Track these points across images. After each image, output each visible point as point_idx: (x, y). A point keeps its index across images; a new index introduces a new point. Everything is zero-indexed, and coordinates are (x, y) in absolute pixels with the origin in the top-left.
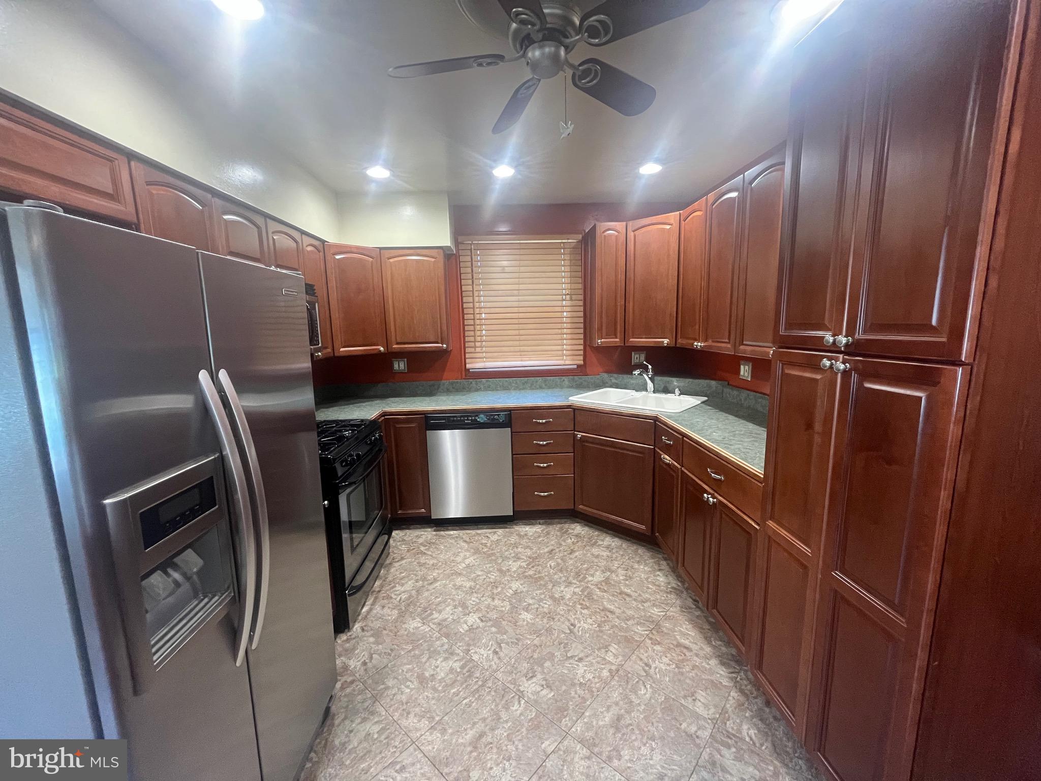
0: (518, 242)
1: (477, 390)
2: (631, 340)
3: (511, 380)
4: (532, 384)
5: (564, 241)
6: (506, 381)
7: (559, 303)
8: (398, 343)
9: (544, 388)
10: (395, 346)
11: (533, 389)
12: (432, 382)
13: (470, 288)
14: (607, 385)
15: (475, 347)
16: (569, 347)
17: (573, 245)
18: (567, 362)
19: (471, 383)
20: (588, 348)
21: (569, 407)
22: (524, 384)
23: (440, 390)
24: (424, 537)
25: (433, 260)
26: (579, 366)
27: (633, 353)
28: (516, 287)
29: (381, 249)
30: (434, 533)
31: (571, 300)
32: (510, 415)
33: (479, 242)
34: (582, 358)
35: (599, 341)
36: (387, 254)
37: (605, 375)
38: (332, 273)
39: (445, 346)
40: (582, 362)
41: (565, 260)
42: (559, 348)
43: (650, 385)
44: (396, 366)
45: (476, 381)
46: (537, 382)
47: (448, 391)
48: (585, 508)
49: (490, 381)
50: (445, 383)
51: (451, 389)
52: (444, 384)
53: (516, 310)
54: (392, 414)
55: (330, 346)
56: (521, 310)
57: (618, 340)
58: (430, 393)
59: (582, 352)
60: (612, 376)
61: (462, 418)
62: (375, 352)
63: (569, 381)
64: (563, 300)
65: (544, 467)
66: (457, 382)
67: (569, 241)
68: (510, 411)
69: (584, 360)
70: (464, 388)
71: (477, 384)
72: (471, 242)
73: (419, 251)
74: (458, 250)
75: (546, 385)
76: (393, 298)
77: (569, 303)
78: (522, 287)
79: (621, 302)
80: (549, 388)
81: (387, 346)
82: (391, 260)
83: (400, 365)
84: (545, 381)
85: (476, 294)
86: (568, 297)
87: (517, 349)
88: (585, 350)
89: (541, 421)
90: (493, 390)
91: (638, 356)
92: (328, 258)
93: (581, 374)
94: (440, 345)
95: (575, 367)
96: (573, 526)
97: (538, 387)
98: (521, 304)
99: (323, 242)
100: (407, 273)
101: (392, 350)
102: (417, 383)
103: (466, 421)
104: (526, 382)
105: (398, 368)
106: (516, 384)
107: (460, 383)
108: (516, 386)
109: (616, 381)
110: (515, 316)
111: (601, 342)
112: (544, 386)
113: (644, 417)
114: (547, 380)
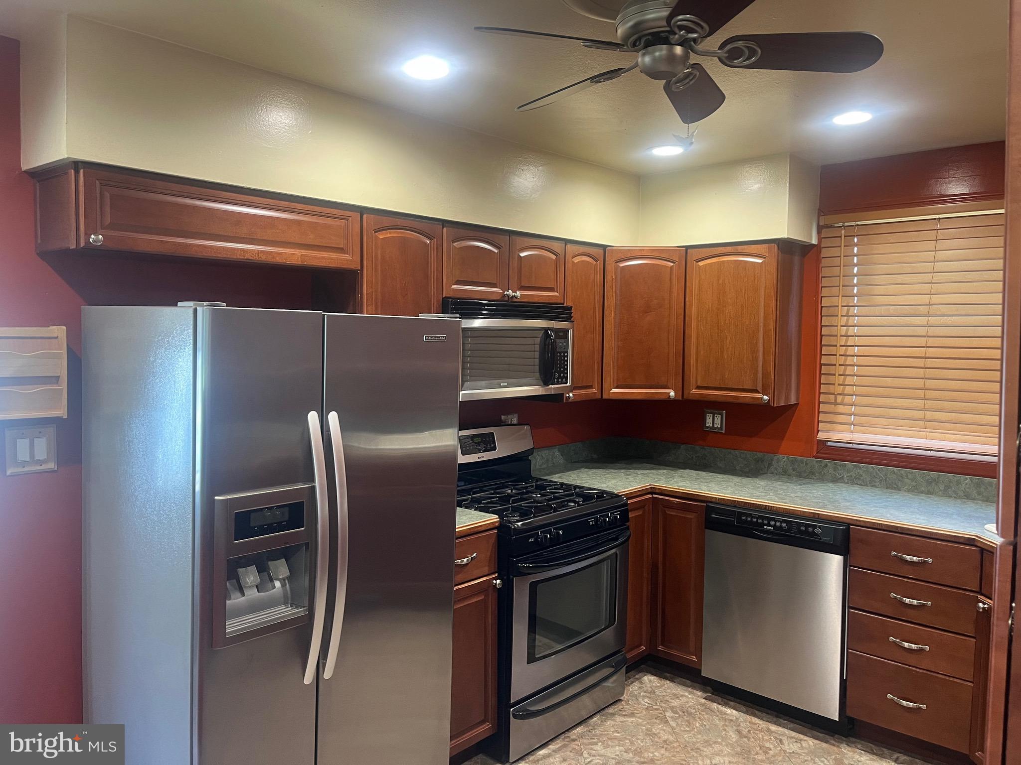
0: (934, 217)
1: (835, 480)
4: (947, 487)
8: (698, 388)
9: (972, 499)
10: (694, 391)
11: (950, 497)
12: (760, 455)
15: (837, 404)
19: (826, 465)
21: (969, 540)
22: (929, 483)
23: (772, 469)
24: (683, 700)
25: (759, 261)
28: (925, 299)
29: (687, 248)
30: (703, 701)
32: (846, 532)
33: (859, 223)
36: (695, 254)
38: (611, 288)
39: (766, 397)
44: (709, 421)
45: (835, 464)
47: (785, 474)
49: (860, 468)
50: (782, 459)
51: (790, 471)
52: (778, 461)
54: (662, 492)
55: (596, 384)
56: (932, 341)
58: (753, 471)
61: (760, 521)
62: (663, 397)
65: (910, 651)
66: (802, 462)
68: (847, 525)
70: (812, 473)
71: (835, 469)
72: (841, 224)
73: (740, 248)
74: (820, 239)
76: (699, 318)
81: (683, 388)
82: (701, 264)
83: (714, 421)
84: (978, 486)
85: (844, 311)
89: (908, 558)
90: (866, 485)
92: (609, 267)
94: (759, 396)
98: (933, 331)
99: (604, 247)
100: (721, 282)
101: (691, 398)
102: (737, 452)
103: (765, 527)
104: (936, 481)
105: (711, 426)
106: (912, 480)
107: (806, 464)
108: (914, 484)
110: (920, 352)
112: (974, 494)
114: (982, 482)
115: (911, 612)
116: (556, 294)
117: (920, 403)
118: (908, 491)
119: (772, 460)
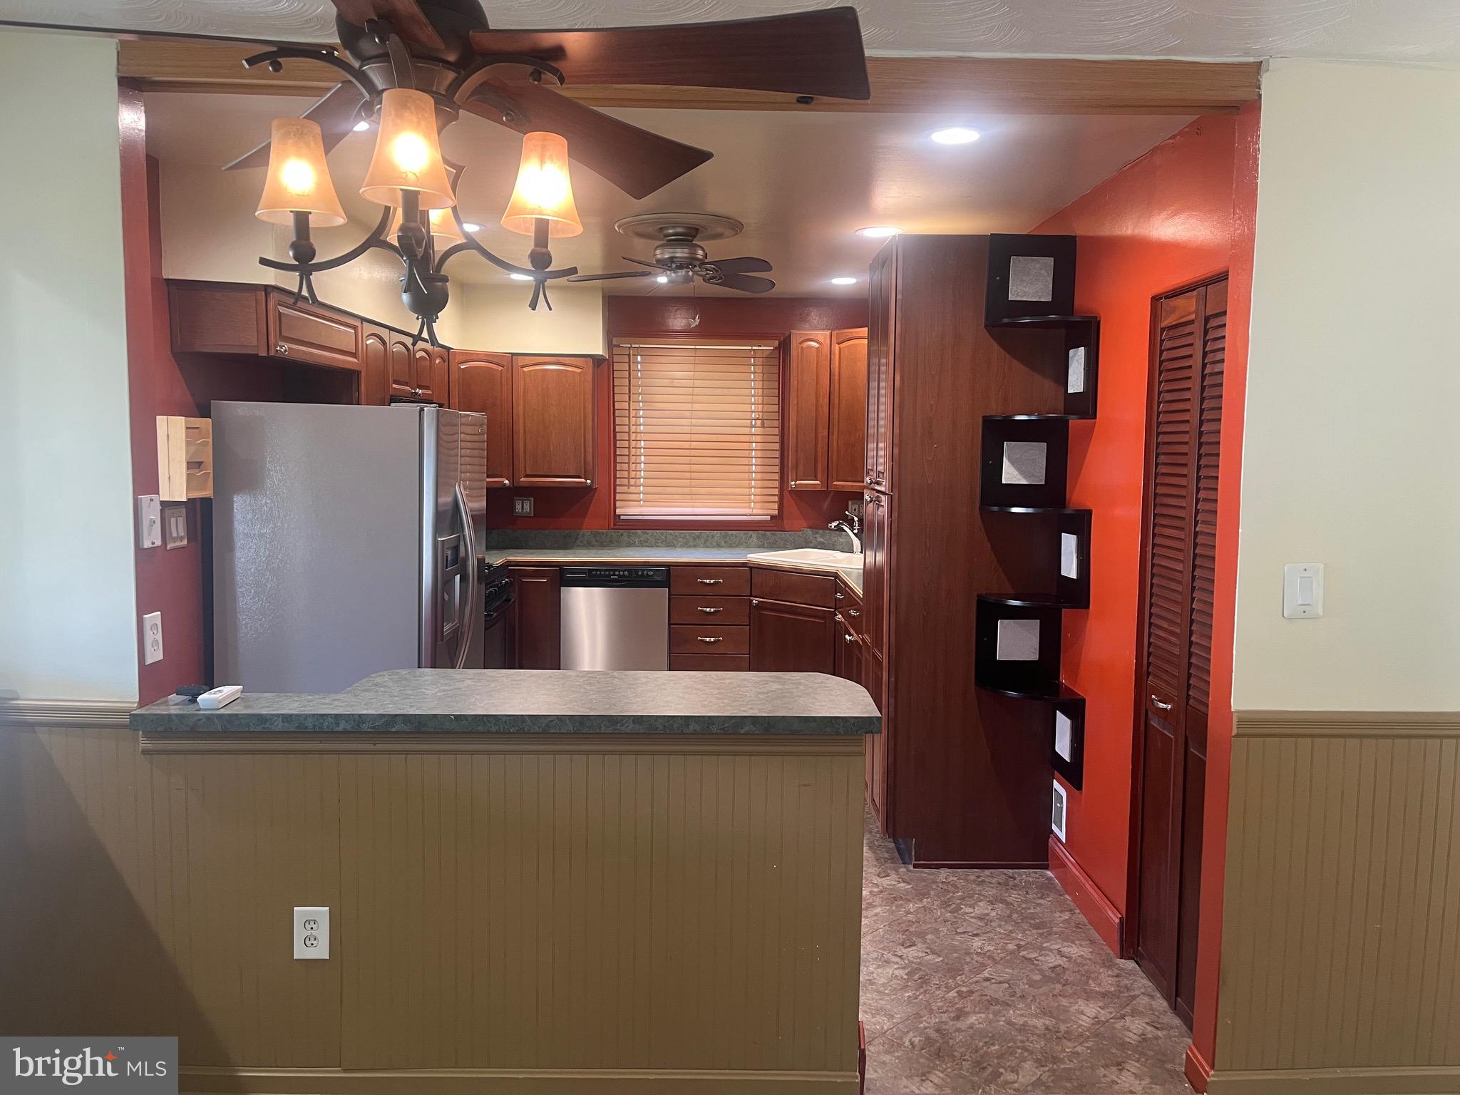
0: (693, 347)
1: (629, 545)
2: (835, 483)
3: (677, 532)
4: (706, 540)
5: (754, 348)
6: (671, 534)
7: (747, 430)
8: (527, 476)
9: (722, 546)
10: (524, 479)
11: (708, 547)
12: (568, 532)
13: (626, 405)
14: (811, 545)
15: (629, 486)
16: (758, 491)
17: (766, 353)
18: (755, 512)
19: (622, 535)
20: (785, 492)
21: (744, 565)
22: (695, 539)
23: (578, 542)
25: (579, 371)
26: (772, 517)
27: (850, 503)
28: (688, 406)
29: (512, 355)
31: (763, 426)
32: (668, 572)
33: (641, 346)
34: (776, 506)
35: (793, 483)
36: (521, 361)
37: (809, 532)
38: (456, 387)
39: (589, 481)
40: (776, 512)
41: (756, 373)
42: (746, 491)
43: (855, 543)
44: (518, 507)
45: (629, 533)
46: (713, 536)
47: (589, 545)
49: (647, 534)
50: (586, 533)
51: (594, 542)
52: (583, 535)
53: (687, 437)
54: (519, 564)
56: (694, 437)
57: (818, 482)
58: (565, 546)
59: (776, 499)
60: (817, 533)
61: (607, 573)
62: (499, 486)
63: (758, 538)
64: (752, 426)
65: (710, 643)
66: (603, 533)
67: (760, 348)
69: (780, 509)
70: (611, 541)
71: (629, 537)
72: (629, 346)
73: (561, 359)
74: (611, 354)
75: (725, 542)
76: (524, 415)
77: (760, 431)
78: (696, 406)
79: (822, 433)
80: (731, 546)
81: (512, 479)
82: (526, 369)
83: (524, 507)
84: (725, 537)
85: (633, 413)
86: (759, 422)
87: (687, 490)
88: (781, 496)
89: (708, 581)
90: (652, 546)
91: (856, 506)
92: (453, 368)
93: (775, 528)
94: (583, 480)
95: (767, 518)
97: (715, 544)
98: (695, 430)
99: (448, 349)
100: (545, 386)
101: (520, 485)
102: (547, 532)
103: (612, 577)
104: (699, 537)
105: (520, 511)
106: (683, 538)
107: (607, 535)
108: (685, 541)
109: (822, 540)
110: (686, 445)
111: (795, 485)
112: (723, 543)
113: (825, 574)
114: (728, 535)
115: (711, 617)
116: (430, 392)
117: (687, 482)
118: (681, 546)
119: (578, 535)
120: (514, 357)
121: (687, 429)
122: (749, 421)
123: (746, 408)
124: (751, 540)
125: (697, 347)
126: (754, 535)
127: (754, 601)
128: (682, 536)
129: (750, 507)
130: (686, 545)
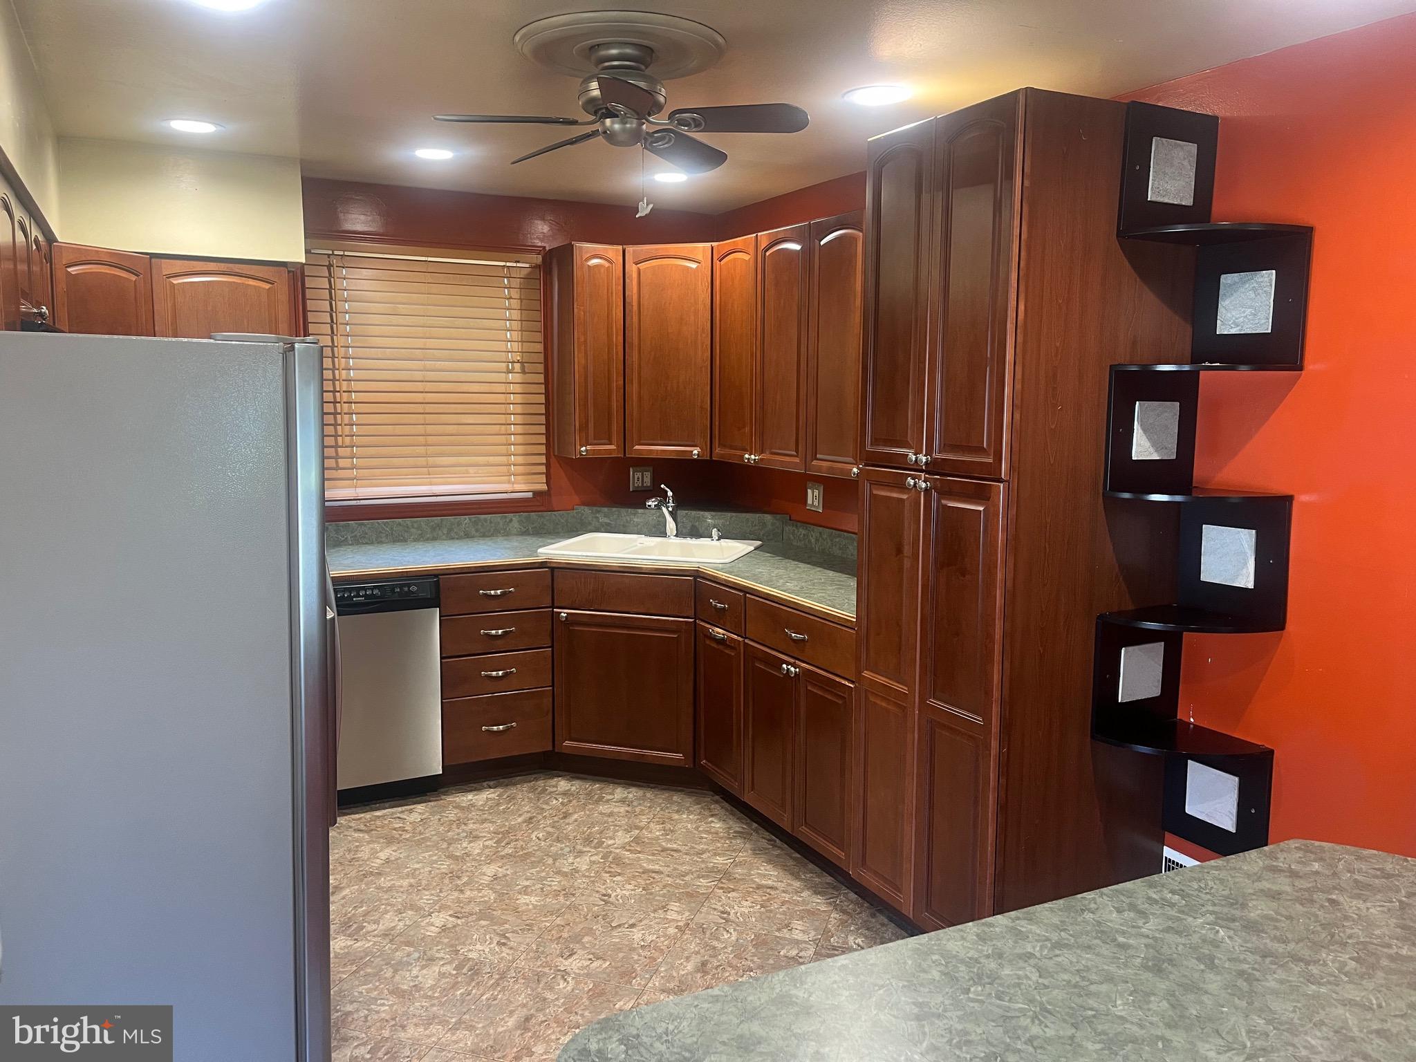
0: (424, 258)
2: (637, 447)
3: (408, 521)
4: (450, 530)
5: (508, 264)
6: (400, 524)
7: (502, 377)
9: (473, 537)
11: (453, 539)
14: (590, 527)
15: (339, 458)
16: (520, 460)
17: (524, 273)
18: (518, 487)
20: (553, 460)
21: (542, 565)
22: (433, 529)
25: (267, 286)
26: (537, 494)
27: (631, 469)
28: (419, 343)
29: (153, 256)
31: (523, 372)
32: (437, 583)
33: (346, 253)
34: (543, 479)
35: (583, 449)
36: (168, 267)
37: (586, 511)
40: (545, 487)
41: (511, 298)
42: (504, 459)
43: (671, 525)
46: (459, 524)
48: (575, 744)
49: (365, 525)
53: (420, 386)
56: (429, 387)
57: (613, 447)
59: (543, 469)
60: (599, 512)
61: (347, 594)
63: (520, 522)
64: (509, 372)
65: (498, 678)
67: (519, 265)
68: (436, 576)
69: (548, 483)
73: (235, 266)
75: (477, 531)
77: (518, 377)
78: (431, 344)
79: (617, 381)
80: (484, 536)
82: (175, 281)
84: (475, 523)
86: (517, 367)
87: (422, 461)
88: (548, 465)
89: (493, 592)
91: (639, 475)
92: (59, 273)
93: (542, 508)
95: (530, 495)
96: (554, 781)
97: (462, 534)
99: (52, 241)
100: (209, 307)
103: (354, 599)
104: (439, 526)
106: (418, 528)
108: (420, 532)
109: (607, 520)
110: (419, 397)
111: (587, 450)
112: (473, 532)
113: (681, 573)
114: (479, 520)
115: (499, 642)
117: (421, 450)
118: (415, 540)
120: (153, 260)
121: (418, 375)
122: (504, 365)
123: (501, 346)
124: (511, 525)
125: (430, 259)
126: (515, 518)
127: (562, 614)
128: (415, 525)
129: (509, 482)
130: (422, 538)
